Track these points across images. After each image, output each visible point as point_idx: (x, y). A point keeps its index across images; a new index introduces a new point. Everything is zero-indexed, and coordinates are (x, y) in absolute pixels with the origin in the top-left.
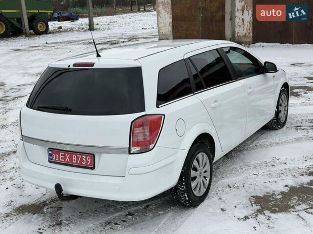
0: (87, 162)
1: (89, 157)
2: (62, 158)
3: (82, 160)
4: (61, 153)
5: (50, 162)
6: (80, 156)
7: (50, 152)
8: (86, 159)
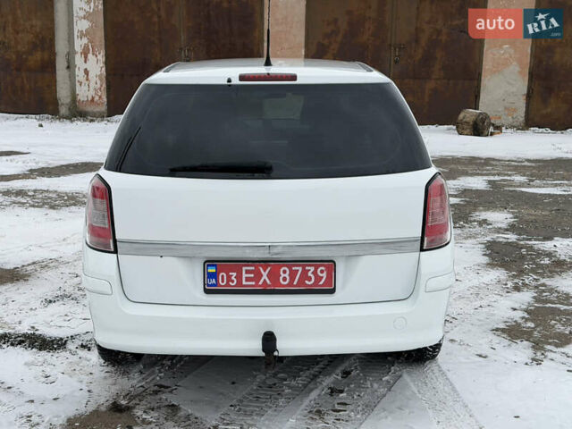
0: (318, 279)
1: (323, 268)
2: (247, 279)
3: (305, 275)
4: (244, 269)
5: (207, 292)
6: (300, 269)
7: (212, 270)
8: (315, 273)
